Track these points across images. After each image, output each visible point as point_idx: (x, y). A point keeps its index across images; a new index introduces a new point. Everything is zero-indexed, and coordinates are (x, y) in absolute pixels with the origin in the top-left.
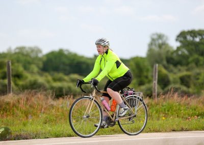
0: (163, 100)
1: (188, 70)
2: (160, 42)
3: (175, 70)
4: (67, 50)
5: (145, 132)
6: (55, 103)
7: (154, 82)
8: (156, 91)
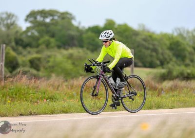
0: (10, 83)
1: (38, 52)
2: (9, 21)
3: (25, 52)
7: (1, 63)
8: (3, 73)
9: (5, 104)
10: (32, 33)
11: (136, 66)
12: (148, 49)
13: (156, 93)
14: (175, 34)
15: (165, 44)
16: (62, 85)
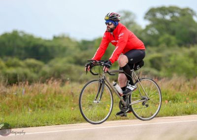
1: (158, 51)
4: (22, 32)
5: (111, 120)
6: (8, 91)
10: (152, 31)
16: (184, 85)
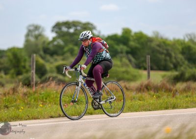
0: (40, 88)
1: (63, 59)
2: (37, 33)
3: (52, 60)
7: (32, 71)
8: (34, 80)
9: (37, 108)
10: (58, 42)
11: (152, 69)
12: (162, 53)
13: (171, 94)
14: (187, 40)
15: (178, 49)
